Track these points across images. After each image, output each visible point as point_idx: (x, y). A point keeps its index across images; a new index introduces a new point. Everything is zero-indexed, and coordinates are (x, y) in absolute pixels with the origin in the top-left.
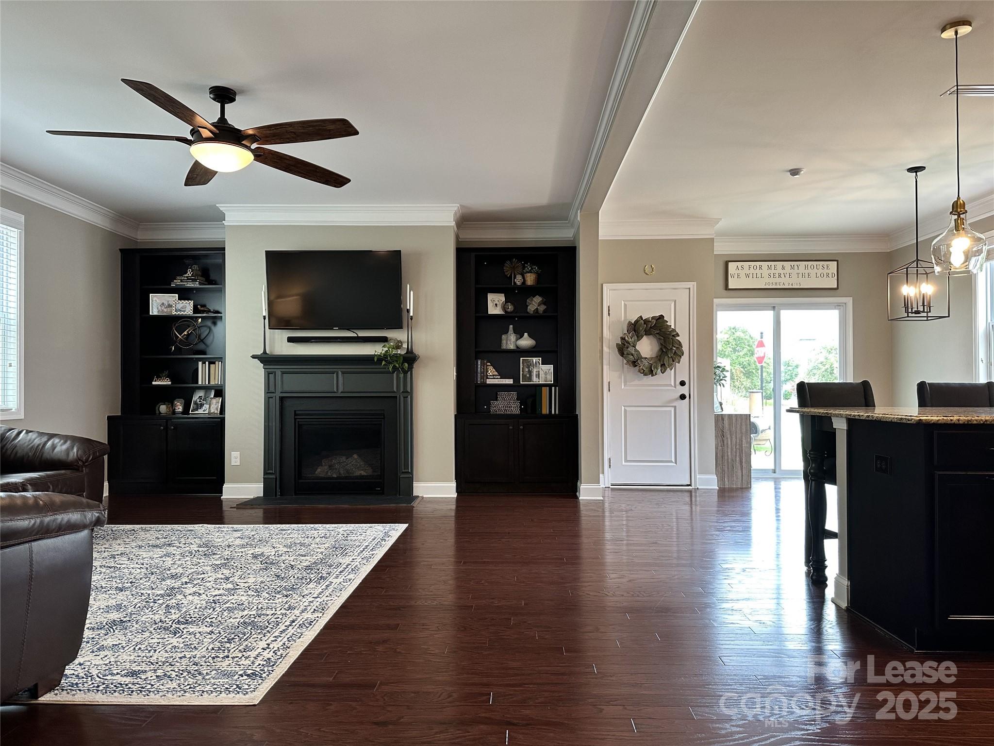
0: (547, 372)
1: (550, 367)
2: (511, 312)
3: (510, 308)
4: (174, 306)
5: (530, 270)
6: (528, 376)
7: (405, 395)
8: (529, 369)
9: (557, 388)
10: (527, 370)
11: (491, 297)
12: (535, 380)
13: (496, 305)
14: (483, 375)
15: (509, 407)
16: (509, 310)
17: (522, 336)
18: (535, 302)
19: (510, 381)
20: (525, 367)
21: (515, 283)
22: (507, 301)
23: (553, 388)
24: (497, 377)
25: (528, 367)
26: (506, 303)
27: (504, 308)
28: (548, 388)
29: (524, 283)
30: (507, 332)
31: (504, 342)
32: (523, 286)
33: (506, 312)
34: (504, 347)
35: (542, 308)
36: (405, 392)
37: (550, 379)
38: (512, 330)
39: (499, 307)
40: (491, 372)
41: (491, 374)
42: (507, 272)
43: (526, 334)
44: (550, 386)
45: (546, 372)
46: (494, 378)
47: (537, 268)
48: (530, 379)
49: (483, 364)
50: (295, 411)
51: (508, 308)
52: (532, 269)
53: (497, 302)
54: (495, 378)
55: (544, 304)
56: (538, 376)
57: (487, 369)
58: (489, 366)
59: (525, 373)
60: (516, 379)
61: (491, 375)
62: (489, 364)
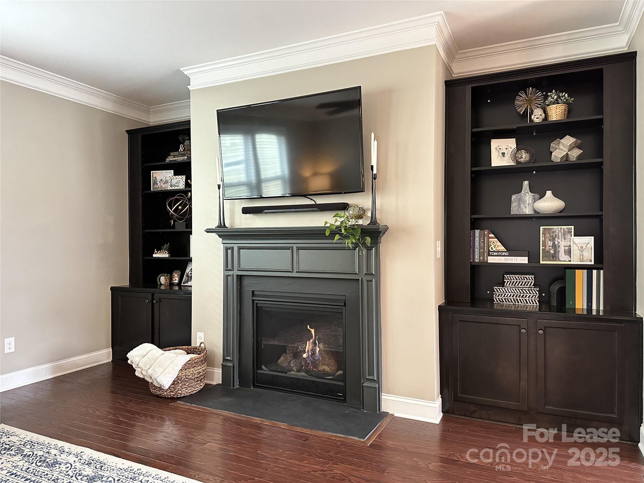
0: (584, 247)
1: (590, 241)
2: (526, 163)
3: (524, 156)
4: (169, 181)
5: (556, 100)
6: (552, 252)
7: (369, 278)
8: (554, 243)
9: (602, 272)
10: (550, 243)
11: (495, 144)
12: (563, 260)
13: (503, 154)
14: (482, 250)
15: (522, 297)
16: (522, 160)
17: (542, 196)
18: (563, 145)
19: (524, 260)
20: (547, 240)
21: (531, 121)
22: (518, 148)
23: (595, 272)
24: (503, 254)
25: (553, 239)
26: (518, 151)
27: (514, 157)
28: (585, 271)
29: (546, 118)
30: (519, 191)
31: (514, 205)
32: (546, 123)
33: (518, 162)
34: (515, 210)
35: (575, 154)
36: (369, 274)
37: (589, 258)
38: (528, 188)
39: (507, 156)
40: (495, 246)
41: (494, 249)
42: (520, 106)
43: (549, 193)
44: (589, 268)
45: (582, 248)
46: (499, 254)
47: (566, 95)
48: (555, 256)
49: (482, 236)
50: (253, 292)
51: (522, 158)
52: (559, 97)
53: (504, 151)
54: (500, 256)
55: (579, 147)
56: (569, 252)
57: (488, 242)
58: (492, 238)
59: (547, 248)
60: (534, 256)
61: (494, 251)
62: (493, 235)
